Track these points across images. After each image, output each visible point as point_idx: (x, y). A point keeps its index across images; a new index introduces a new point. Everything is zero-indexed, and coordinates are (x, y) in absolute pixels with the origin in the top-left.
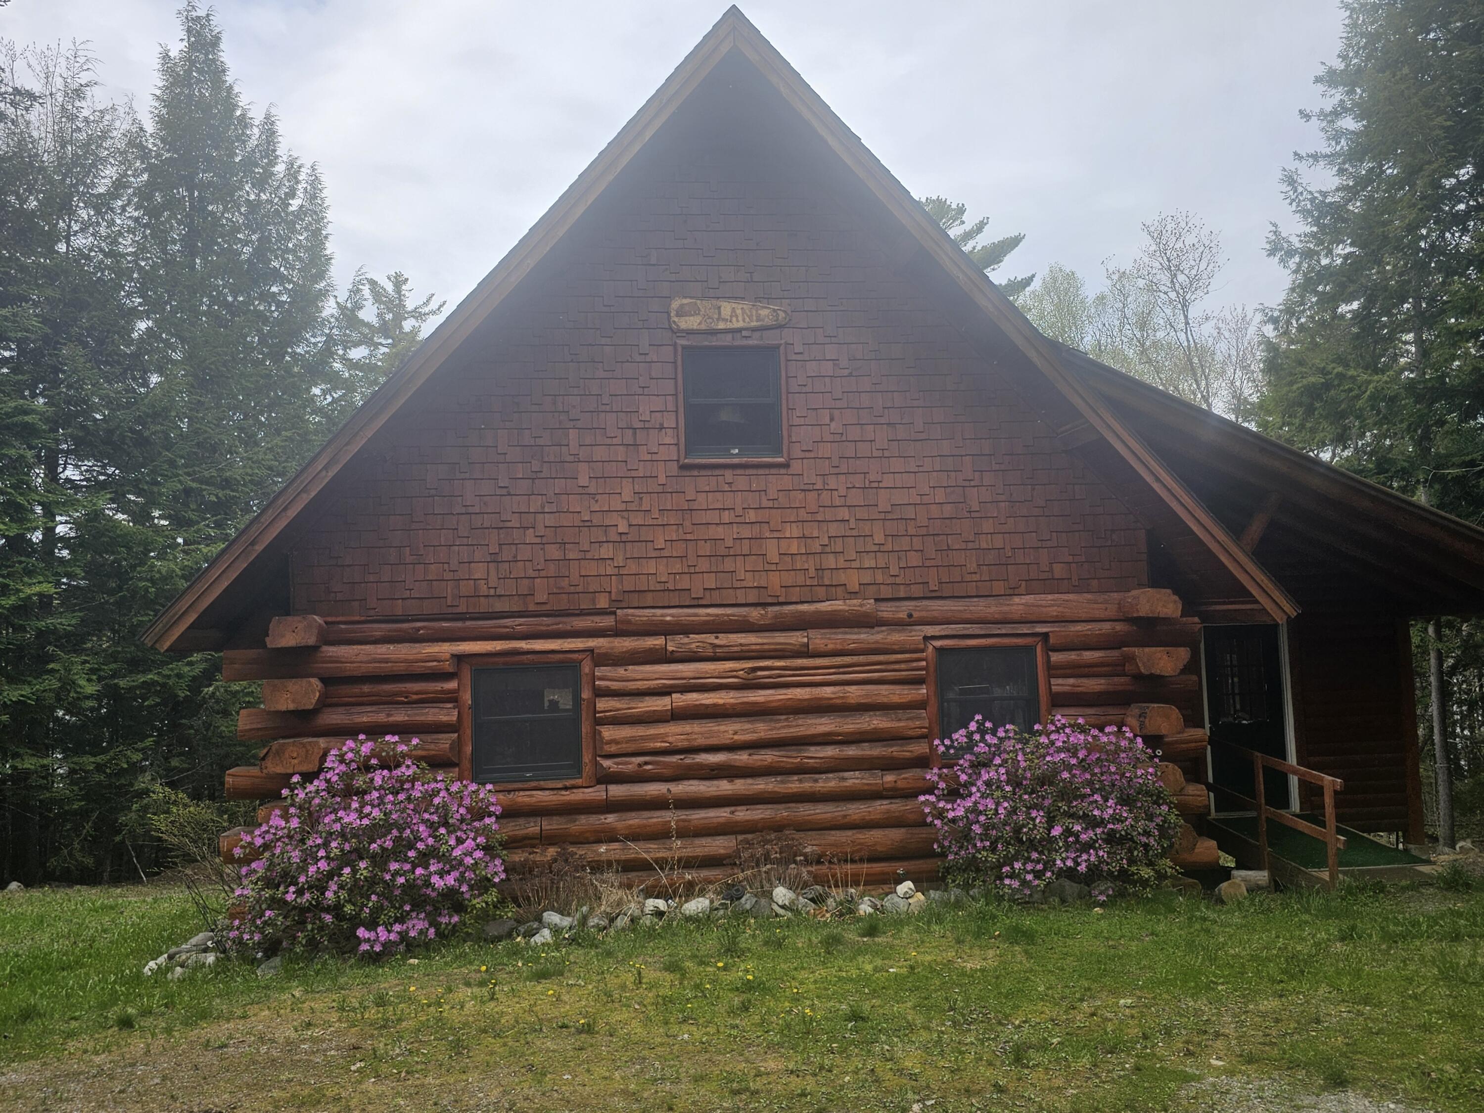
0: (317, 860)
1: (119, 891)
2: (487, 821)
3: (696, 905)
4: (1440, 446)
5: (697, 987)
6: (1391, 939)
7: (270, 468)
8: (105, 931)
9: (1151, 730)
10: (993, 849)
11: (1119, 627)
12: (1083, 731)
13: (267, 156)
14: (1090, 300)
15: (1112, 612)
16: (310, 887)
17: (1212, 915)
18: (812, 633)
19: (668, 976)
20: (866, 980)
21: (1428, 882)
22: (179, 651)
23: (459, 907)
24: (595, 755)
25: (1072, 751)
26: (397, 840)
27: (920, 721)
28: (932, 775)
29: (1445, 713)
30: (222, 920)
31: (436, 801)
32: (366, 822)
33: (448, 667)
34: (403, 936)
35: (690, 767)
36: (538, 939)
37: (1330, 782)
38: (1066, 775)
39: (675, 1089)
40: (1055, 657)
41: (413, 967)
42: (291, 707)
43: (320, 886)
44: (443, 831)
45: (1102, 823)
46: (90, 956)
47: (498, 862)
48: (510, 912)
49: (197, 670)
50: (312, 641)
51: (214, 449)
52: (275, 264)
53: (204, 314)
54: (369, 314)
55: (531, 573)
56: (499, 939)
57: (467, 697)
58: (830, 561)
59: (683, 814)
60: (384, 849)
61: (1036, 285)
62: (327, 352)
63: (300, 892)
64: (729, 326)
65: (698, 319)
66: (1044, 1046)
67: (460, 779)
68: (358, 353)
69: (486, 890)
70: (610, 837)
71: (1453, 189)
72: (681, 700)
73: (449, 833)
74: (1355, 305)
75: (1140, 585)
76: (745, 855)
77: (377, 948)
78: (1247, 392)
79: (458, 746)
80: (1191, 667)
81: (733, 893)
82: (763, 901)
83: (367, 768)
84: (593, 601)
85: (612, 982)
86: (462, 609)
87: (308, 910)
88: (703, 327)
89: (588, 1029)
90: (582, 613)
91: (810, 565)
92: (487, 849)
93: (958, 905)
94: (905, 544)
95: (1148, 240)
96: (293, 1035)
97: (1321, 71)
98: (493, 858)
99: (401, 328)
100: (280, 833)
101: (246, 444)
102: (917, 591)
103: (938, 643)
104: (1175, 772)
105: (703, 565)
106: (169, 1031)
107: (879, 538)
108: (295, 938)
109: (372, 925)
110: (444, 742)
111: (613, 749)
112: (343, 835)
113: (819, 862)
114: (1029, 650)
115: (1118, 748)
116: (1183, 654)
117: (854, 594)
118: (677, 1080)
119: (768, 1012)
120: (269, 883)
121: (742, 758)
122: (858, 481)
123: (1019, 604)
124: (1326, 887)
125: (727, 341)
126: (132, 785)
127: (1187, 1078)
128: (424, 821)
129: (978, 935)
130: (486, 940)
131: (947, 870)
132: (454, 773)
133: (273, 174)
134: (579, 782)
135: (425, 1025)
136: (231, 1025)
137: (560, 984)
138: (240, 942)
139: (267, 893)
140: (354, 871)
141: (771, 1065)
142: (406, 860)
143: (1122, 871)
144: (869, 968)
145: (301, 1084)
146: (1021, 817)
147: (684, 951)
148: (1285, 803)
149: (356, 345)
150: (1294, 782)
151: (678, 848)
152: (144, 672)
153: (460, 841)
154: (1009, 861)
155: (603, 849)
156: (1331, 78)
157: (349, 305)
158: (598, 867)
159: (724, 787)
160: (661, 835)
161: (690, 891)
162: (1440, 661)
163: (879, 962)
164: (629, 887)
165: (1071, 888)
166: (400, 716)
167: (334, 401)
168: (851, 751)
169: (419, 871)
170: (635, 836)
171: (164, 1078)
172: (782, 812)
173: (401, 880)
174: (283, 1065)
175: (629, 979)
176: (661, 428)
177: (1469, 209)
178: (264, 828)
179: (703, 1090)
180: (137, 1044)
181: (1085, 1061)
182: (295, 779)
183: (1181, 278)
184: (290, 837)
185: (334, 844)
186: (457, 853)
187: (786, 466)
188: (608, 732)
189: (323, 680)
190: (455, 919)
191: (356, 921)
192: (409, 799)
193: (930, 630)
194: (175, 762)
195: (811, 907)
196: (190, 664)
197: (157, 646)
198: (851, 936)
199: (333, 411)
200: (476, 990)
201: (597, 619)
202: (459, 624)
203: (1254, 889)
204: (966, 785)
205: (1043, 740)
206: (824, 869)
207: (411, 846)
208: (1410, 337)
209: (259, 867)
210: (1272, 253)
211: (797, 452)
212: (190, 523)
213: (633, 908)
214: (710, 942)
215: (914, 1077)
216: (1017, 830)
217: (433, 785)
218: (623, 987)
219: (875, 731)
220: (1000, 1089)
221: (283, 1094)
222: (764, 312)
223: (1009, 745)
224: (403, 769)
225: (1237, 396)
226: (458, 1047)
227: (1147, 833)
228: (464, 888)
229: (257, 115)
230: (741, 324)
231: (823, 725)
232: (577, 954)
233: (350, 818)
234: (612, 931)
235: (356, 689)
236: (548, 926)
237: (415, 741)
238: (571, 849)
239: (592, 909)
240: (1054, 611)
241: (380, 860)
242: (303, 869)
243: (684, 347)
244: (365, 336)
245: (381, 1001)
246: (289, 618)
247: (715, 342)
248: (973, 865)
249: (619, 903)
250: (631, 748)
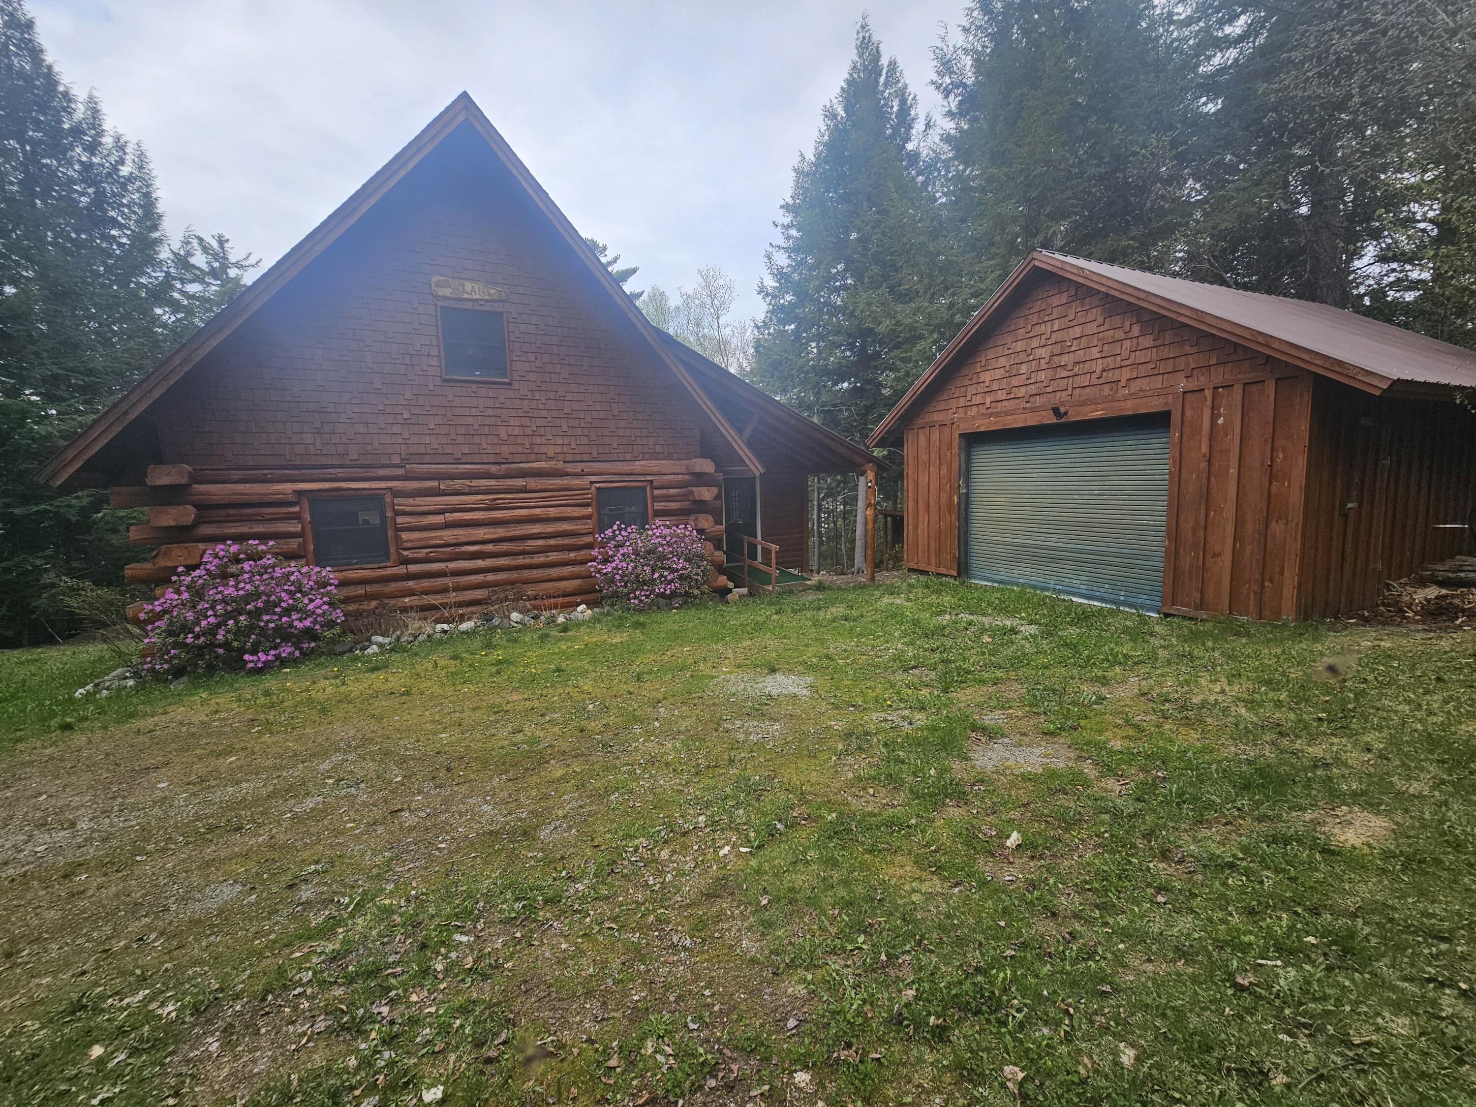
0: (207, 617)
1: (39, 650)
2: (329, 588)
3: (466, 626)
4: (824, 398)
5: (470, 665)
6: (795, 612)
7: (128, 364)
8: (34, 675)
9: (700, 526)
10: (626, 586)
11: (686, 477)
12: (669, 528)
13: (95, 129)
14: (672, 308)
15: (684, 470)
16: (204, 634)
17: (724, 608)
18: (528, 479)
19: (453, 662)
20: (563, 652)
21: (810, 588)
22: (67, 489)
23: (315, 637)
24: (398, 548)
25: (664, 537)
26: (267, 602)
27: (589, 525)
28: (595, 552)
29: (819, 517)
30: (135, 660)
31: (292, 578)
32: (241, 592)
33: (292, 498)
34: (277, 657)
35: (458, 553)
36: (370, 651)
37: (774, 547)
38: (660, 549)
39: (462, 716)
40: (656, 492)
41: (286, 673)
42: (173, 523)
43: (212, 631)
44: (299, 595)
45: (677, 570)
46: (24, 691)
47: (338, 611)
48: (350, 638)
49: (85, 502)
50: (184, 481)
51: (76, 346)
52: (113, 214)
53: (51, 244)
54: (199, 260)
55: (345, 441)
56: (344, 653)
57: (307, 516)
58: (538, 440)
59: (456, 579)
60: (257, 608)
61: (645, 297)
62: (167, 283)
63: (197, 637)
64: (470, 297)
65: (450, 290)
66: (650, 672)
67: (307, 564)
68: (194, 288)
69: (333, 627)
70: (411, 593)
71: (835, 274)
72: (450, 517)
73: (303, 596)
74: (793, 326)
75: (697, 457)
76: (493, 598)
77: (260, 665)
78: (745, 365)
79: (304, 545)
80: (718, 497)
81: (487, 617)
82: (505, 621)
83: (238, 561)
84: (390, 459)
85: (419, 668)
86: (298, 462)
87: (204, 647)
88: (454, 295)
89: (408, 693)
90: (382, 466)
91: (526, 441)
92: (330, 604)
93: (608, 614)
94: (579, 431)
95: (701, 279)
96: (206, 718)
97: (783, 203)
98: (335, 609)
99: (227, 274)
100: (175, 603)
101: (104, 345)
102: (586, 457)
103: (598, 485)
104: (710, 546)
105: (461, 439)
106: (105, 728)
107: (565, 428)
108: (196, 664)
109: (254, 652)
110: (293, 544)
111: (409, 545)
112: (223, 601)
113: (535, 599)
114: (644, 489)
115: (685, 536)
116: (715, 490)
117: (551, 458)
118: (463, 711)
119: (512, 673)
120: (170, 633)
121: (490, 547)
122: (552, 395)
123: (638, 466)
124: (771, 592)
125: (469, 306)
126: (38, 580)
127: (713, 677)
128: (286, 591)
129: (618, 627)
130: (334, 655)
131: (603, 598)
132: (303, 561)
133: (100, 144)
134: (388, 564)
135: (301, 702)
136: (156, 719)
137: (387, 672)
138: (153, 670)
139: (171, 640)
140: (237, 622)
141: (515, 697)
142: (275, 613)
143: (686, 592)
144: (564, 647)
145: (215, 744)
146: (639, 570)
147: (461, 649)
148: (755, 558)
149: (191, 282)
150: (759, 547)
151: (453, 597)
152: (36, 504)
153: (311, 601)
154: (633, 591)
155: (407, 600)
156: (786, 207)
157: (182, 253)
158: (404, 610)
159: (480, 563)
160: (445, 590)
161: (462, 618)
162: (819, 494)
163: (569, 644)
164: (425, 619)
165: (662, 601)
166: (259, 529)
167: (178, 320)
168: (552, 542)
169: (284, 619)
170: (427, 593)
171: (107, 755)
172: (514, 575)
173: (272, 625)
174: (200, 735)
175: (430, 666)
176: (429, 355)
177: (841, 285)
178: (162, 600)
179: (478, 714)
180: (79, 739)
181: (669, 676)
182: (180, 569)
183: (716, 302)
184: (184, 605)
185: (218, 607)
186: (311, 607)
187: (510, 384)
188: (405, 536)
189: (195, 506)
190: (313, 644)
191: (242, 651)
192: (272, 578)
193: (593, 478)
194: (75, 564)
195: (532, 622)
196: (77, 498)
197: (51, 483)
198: (554, 633)
199: (177, 327)
200: (332, 681)
201: (393, 470)
202: (297, 472)
203: (741, 596)
204: (612, 556)
205: (650, 532)
206: (538, 602)
207: (276, 605)
208: (813, 344)
209: (162, 624)
210: (759, 293)
211: (516, 377)
212: (61, 399)
213: (429, 630)
214: (477, 643)
215: (589, 693)
216: (637, 576)
217: (288, 569)
218: (426, 670)
219: (565, 531)
220: (630, 693)
221: (204, 751)
222: (492, 291)
223: (633, 536)
224: (265, 560)
225: (740, 366)
226: (324, 711)
227: (697, 574)
228: (317, 627)
229: (80, 93)
230: (477, 297)
231: (536, 529)
232: (396, 657)
233: (230, 591)
234: (416, 643)
235: (222, 512)
236: (376, 643)
237: (271, 543)
238: (387, 601)
239: (402, 633)
240: (655, 469)
241: (256, 614)
242: (197, 622)
243: (442, 307)
244: (198, 276)
245: (267, 693)
246: (163, 467)
247: (462, 305)
248: (615, 595)
249: (420, 628)
250: (422, 544)
